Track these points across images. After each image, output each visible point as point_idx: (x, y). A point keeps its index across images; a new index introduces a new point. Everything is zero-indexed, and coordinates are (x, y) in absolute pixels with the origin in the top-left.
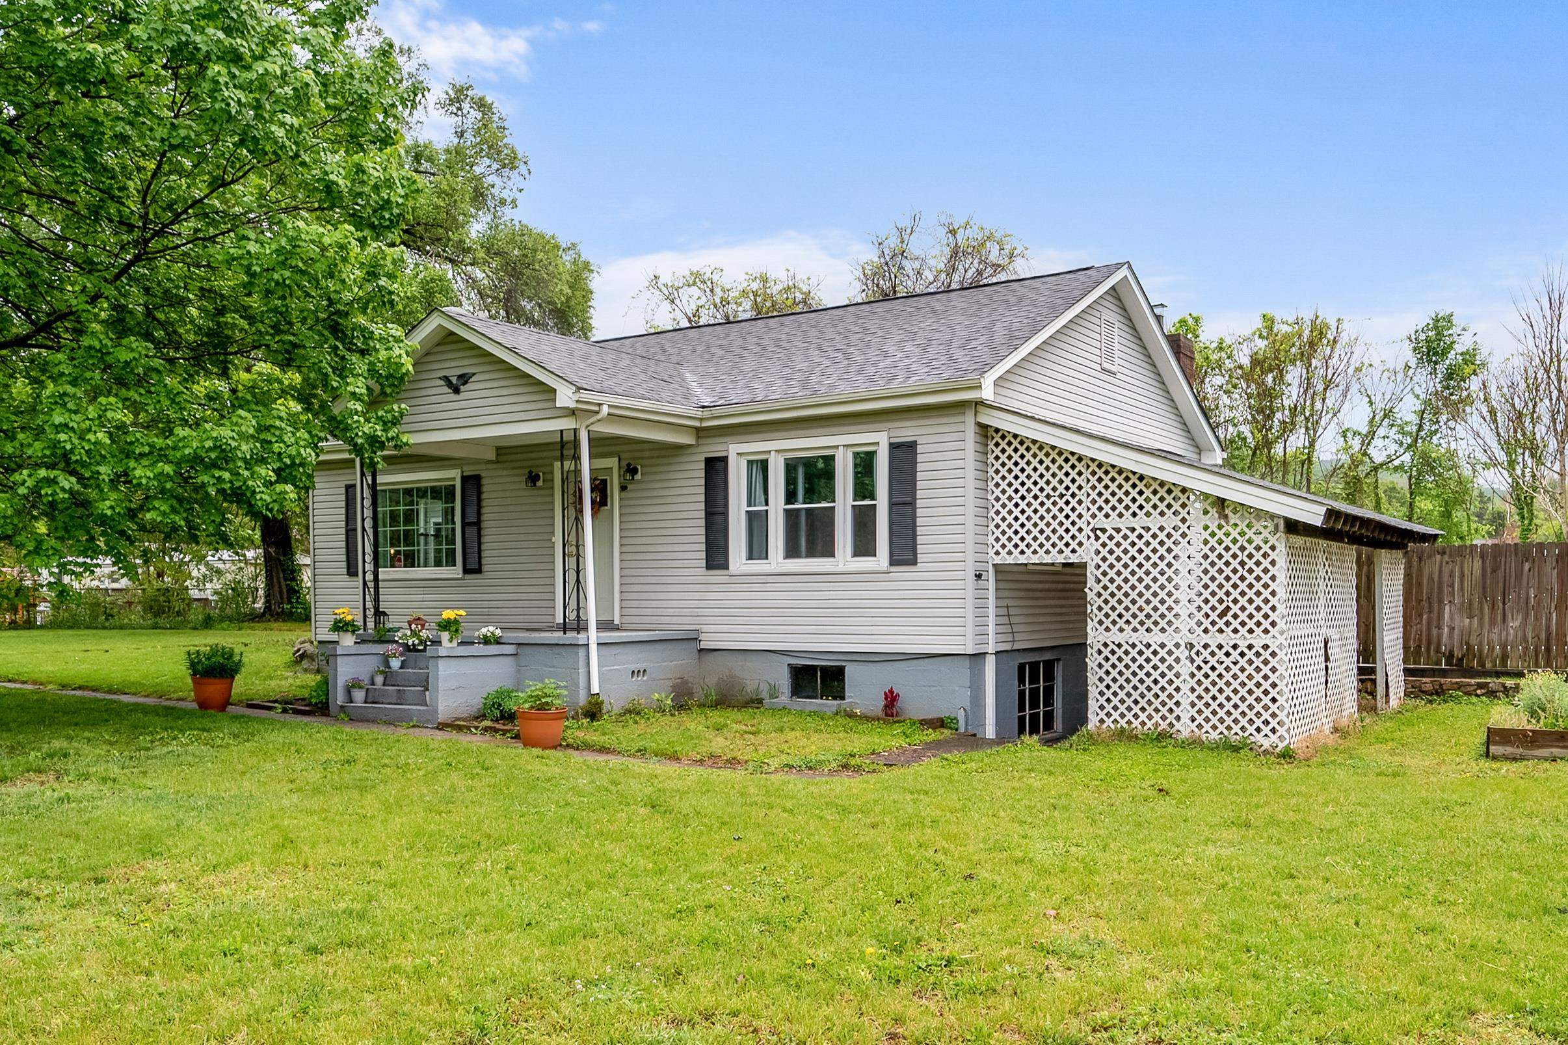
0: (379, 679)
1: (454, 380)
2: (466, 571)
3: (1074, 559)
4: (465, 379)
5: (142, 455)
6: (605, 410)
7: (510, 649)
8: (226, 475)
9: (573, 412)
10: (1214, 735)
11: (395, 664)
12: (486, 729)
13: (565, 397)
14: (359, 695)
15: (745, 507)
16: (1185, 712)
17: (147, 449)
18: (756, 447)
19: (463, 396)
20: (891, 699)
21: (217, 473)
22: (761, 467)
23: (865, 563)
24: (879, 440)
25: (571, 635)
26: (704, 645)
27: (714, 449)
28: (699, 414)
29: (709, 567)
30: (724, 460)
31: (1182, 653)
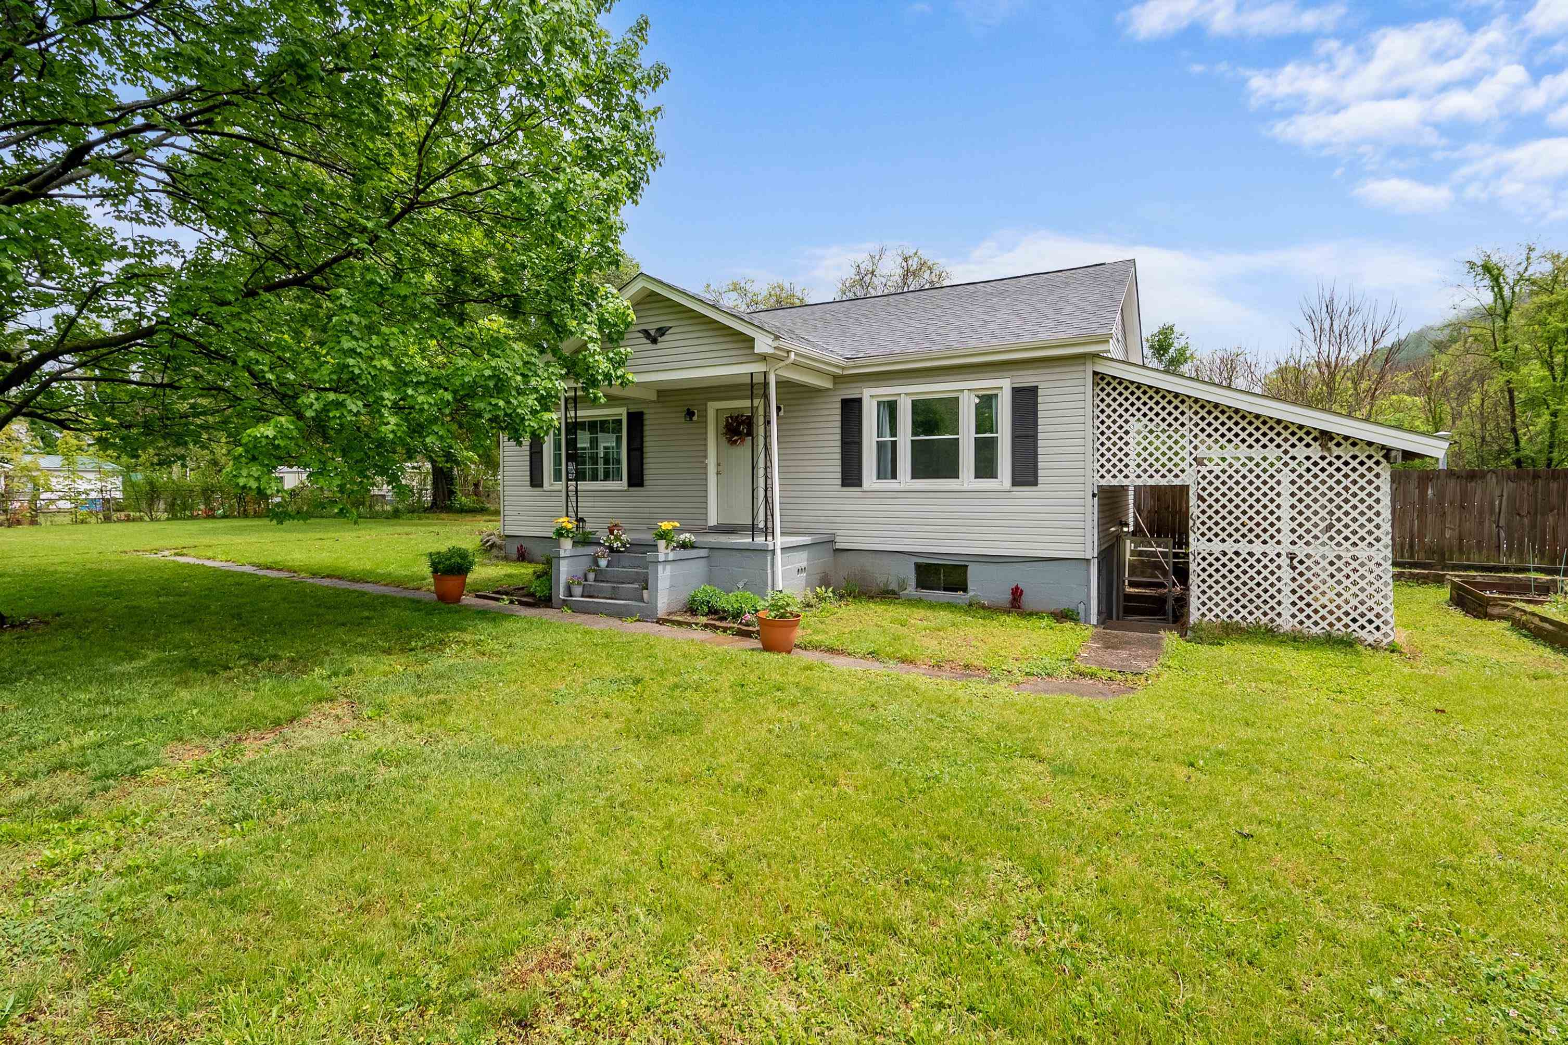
0: (591, 576)
1: (652, 333)
2: (630, 484)
3: (1177, 482)
4: (662, 331)
5: (419, 383)
6: (792, 355)
7: (703, 553)
8: (501, 403)
9: (764, 358)
10: (1315, 630)
11: (603, 563)
12: (706, 626)
13: (763, 345)
14: (577, 590)
15: (875, 438)
16: (1286, 610)
17: (423, 378)
18: (886, 391)
19: (659, 345)
20: (1017, 593)
21: (494, 401)
22: (891, 408)
23: (986, 484)
24: (1003, 386)
25: (759, 540)
26: (839, 546)
27: (851, 393)
28: (843, 363)
29: (843, 485)
30: (859, 401)
31: (1284, 561)
